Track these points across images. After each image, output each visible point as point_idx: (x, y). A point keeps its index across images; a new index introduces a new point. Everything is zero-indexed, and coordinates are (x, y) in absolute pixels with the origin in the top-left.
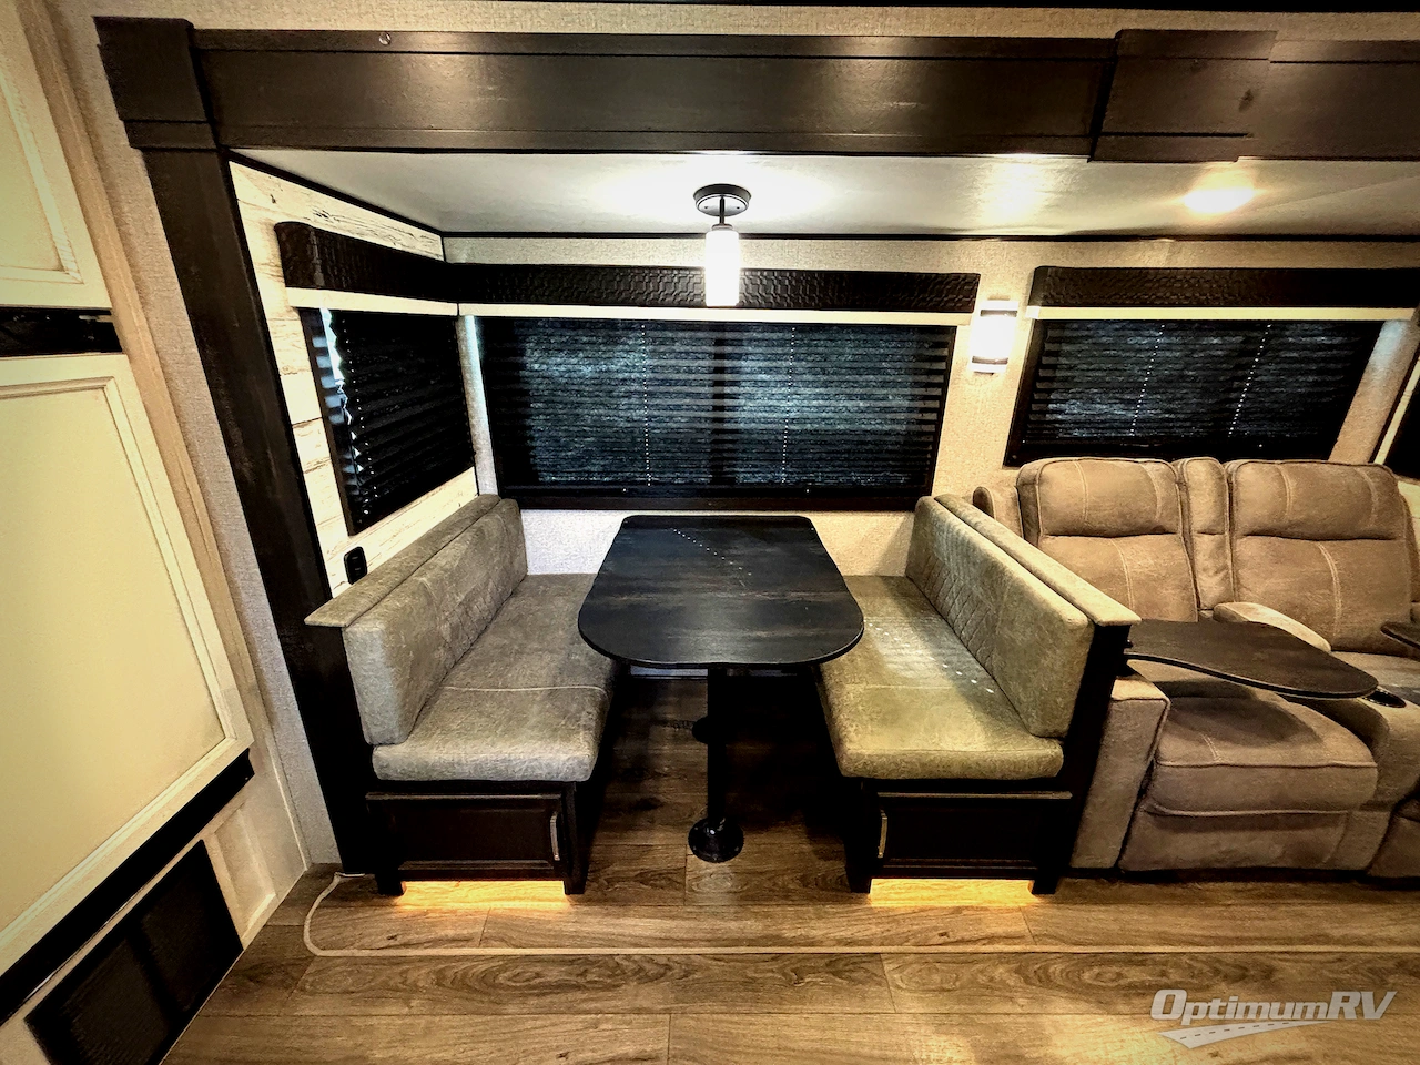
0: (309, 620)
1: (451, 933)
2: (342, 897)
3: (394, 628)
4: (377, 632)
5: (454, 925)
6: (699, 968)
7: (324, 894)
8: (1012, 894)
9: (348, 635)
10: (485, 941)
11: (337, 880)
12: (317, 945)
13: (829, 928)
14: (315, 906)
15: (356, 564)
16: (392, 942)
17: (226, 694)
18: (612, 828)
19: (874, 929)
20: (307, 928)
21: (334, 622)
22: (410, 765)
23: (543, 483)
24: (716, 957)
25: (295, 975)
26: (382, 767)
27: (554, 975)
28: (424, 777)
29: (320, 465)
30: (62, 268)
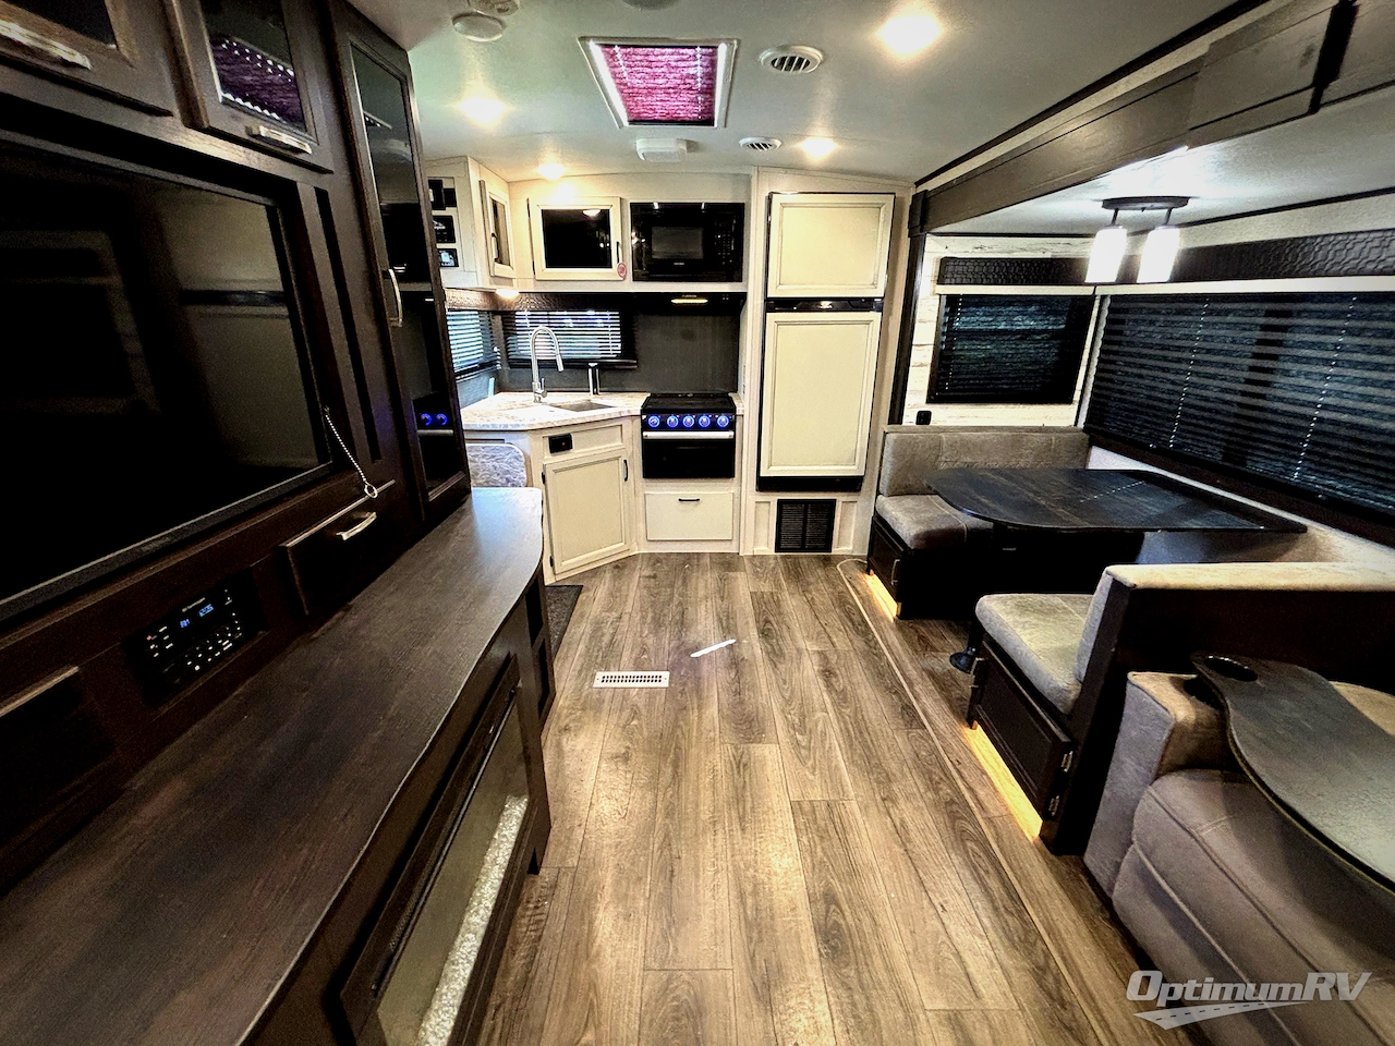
1: (859, 589)
3: (901, 442)
4: (893, 439)
5: (863, 589)
6: (880, 658)
8: (1030, 822)
10: (861, 598)
13: (930, 704)
14: (855, 560)
15: (924, 418)
18: (950, 625)
19: (942, 726)
20: (844, 561)
23: (1105, 426)
24: (889, 664)
25: (829, 565)
27: (856, 618)
29: (922, 365)
30: (873, 284)
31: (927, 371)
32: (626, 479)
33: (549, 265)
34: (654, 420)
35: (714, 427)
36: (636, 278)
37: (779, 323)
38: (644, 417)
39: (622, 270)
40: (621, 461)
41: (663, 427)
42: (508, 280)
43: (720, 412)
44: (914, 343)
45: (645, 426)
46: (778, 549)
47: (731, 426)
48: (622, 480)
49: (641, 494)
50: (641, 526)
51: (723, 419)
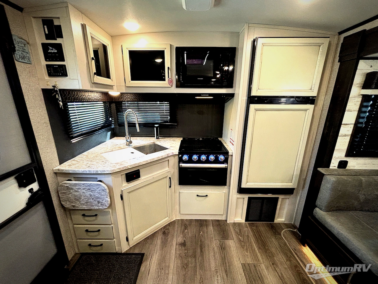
0: (318, 169)
2: (294, 233)
3: (338, 182)
4: (332, 180)
7: (291, 229)
9: (325, 177)
11: (295, 230)
12: (283, 234)
14: (289, 229)
15: (343, 164)
16: (294, 250)
17: (296, 175)
20: (284, 230)
21: (323, 172)
22: (322, 217)
25: (277, 234)
26: (315, 212)
28: (323, 223)
29: (345, 135)
30: (311, 89)
31: (348, 139)
32: (170, 187)
33: (133, 79)
34: (185, 157)
35: (216, 161)
36: (177, 86)
37: (257, 110)
38: (180, 156)
39: (171, 82)
40: (168, 178)
41: (190, 161)
42: (111, 87)
43: (220, 154)
44: (343, 123)
45: (181, 160)
46: (247, 220)
47: (226, 161)
48: (168, 186)
49: (178, 192)
50: (177, 207)
51: (222, 158)
